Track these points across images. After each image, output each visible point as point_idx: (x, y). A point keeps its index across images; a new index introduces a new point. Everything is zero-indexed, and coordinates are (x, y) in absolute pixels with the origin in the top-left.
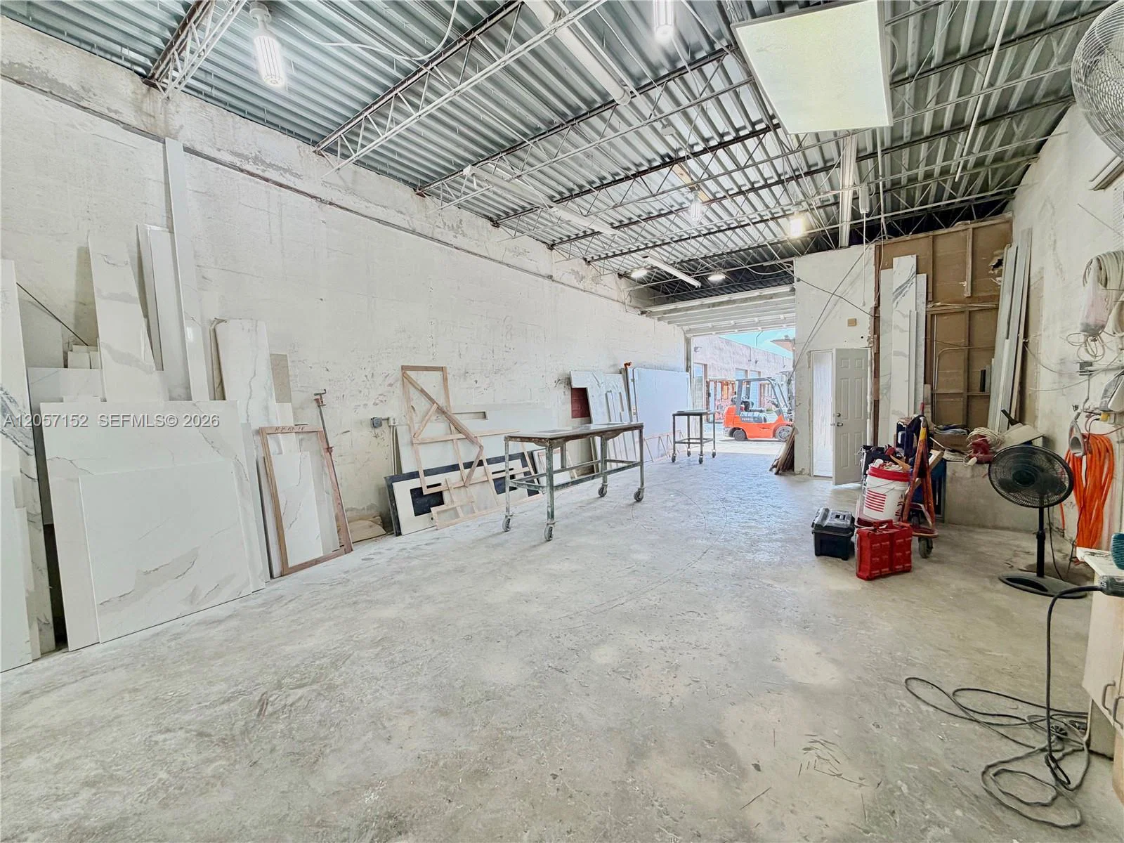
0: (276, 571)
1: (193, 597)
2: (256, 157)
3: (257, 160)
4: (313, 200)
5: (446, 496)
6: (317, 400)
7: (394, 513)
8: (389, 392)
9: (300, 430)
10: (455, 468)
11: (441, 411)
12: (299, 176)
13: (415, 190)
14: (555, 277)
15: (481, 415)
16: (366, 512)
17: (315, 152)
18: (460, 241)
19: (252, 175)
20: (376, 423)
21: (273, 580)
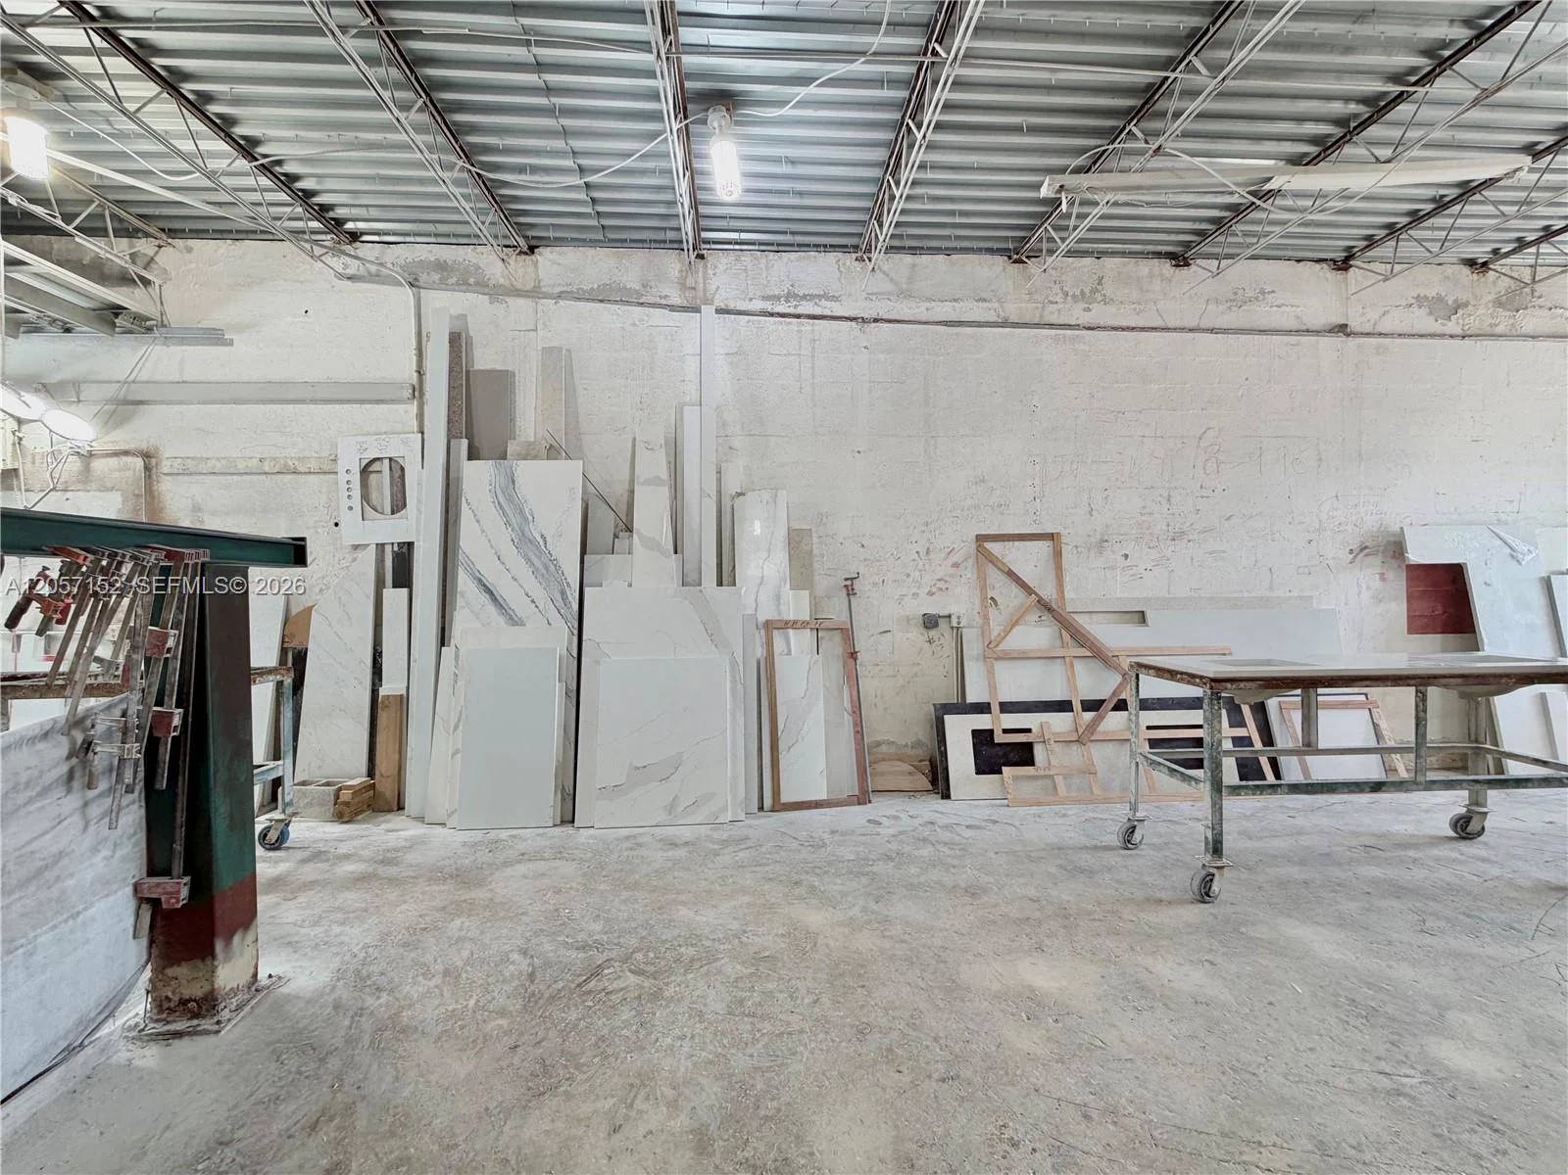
0: (768, 802)
1: (671, 808)
2: (789, 293)
3: (789, 296)
4: (853, 324)
5: (1039, 752)
6: (846, 586)
7: (941, 762)
8: (953, 576)
9: (817, 626)
10: (1064, 706)
11: (1045, 606)
12: (835, 299)
13: (1010, 257)
14: (1355, 325)
15: (1136, 617)
16: (909, 751)
17: (857, 259)
18: (1099, 314)
19: (783, 315)
20: (930, 622)
21: (762, 814)
